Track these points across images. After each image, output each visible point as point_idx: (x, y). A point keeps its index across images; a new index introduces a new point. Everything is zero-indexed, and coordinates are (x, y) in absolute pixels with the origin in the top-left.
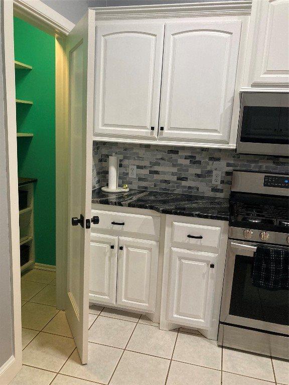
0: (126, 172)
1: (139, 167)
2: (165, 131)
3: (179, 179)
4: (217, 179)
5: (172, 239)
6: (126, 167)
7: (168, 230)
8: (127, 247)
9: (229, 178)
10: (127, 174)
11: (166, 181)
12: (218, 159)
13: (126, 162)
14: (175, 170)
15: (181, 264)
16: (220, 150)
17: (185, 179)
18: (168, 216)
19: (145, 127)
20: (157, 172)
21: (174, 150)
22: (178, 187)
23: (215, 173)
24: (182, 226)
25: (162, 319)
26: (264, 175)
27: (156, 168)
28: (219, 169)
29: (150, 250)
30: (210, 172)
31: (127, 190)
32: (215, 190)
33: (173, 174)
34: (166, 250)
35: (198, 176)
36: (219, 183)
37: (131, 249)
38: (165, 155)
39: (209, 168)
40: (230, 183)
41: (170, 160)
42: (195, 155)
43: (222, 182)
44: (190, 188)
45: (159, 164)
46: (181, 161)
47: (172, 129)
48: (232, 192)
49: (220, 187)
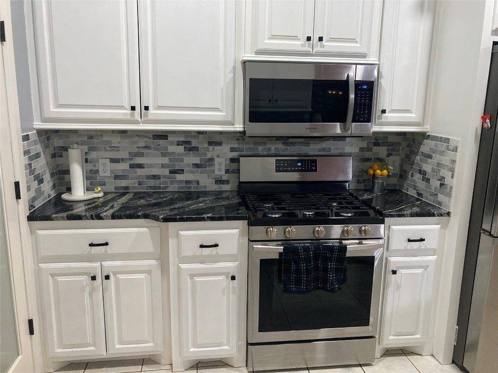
0: (93, 168)
1: (113, 161)
2: (151, 110)
3: (172, 172)
4: (220, 168)
6: (95, 162)
7: (172, 243)
8: (115, 274)
9: (235, 165)
10: (97, 171)
11: (155, 177)
12: (220, 144)
13: (93, 155)
14: (165, 160)
15: (194, 284)
16: (221, 133)
17: (181, 171)
18: (171, 225)
19: (122, 107)
20: (140, 166)
21: (162, 136)
22: (171, 183)
23: (217, 160)
27: (139, 160)
28: (222, 155)
29: (149, 272)
30: (211, 160)
31: (101, 195)
32: (219, 181)
33: (163, 166)
34: (172, 269)
35: (197, 166)
36: (223, 172)
37: (121, 277)
39: (209, 156)
40: (238, 171)
41: (158, 148)
42: (190, 140)
43: (227, 171)
44: (187, 182)
45: (141, 155)
46: (172, 149)
47: (160, 108)
48: (240, 183)
49: (225, 178)
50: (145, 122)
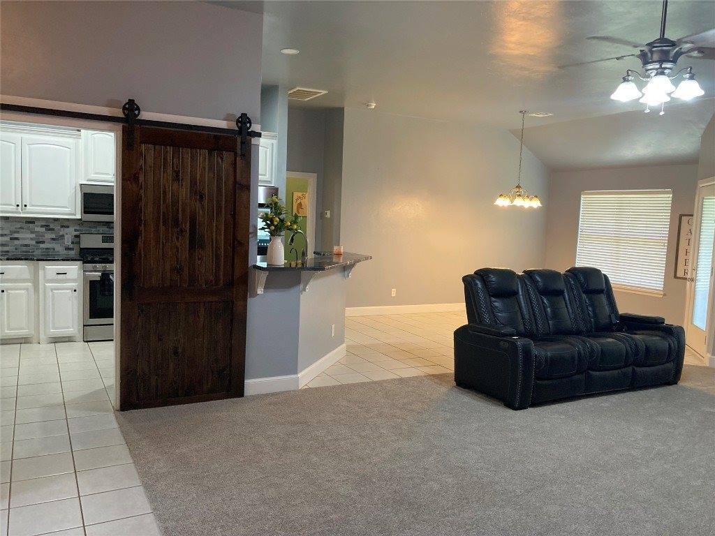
2: (28, 207)
3: (37, 243)
4: (68, 240)
5: (45, 277)
7: (41, 272)
8: (7, 290)
9: (77, 240)
11: (26, 245)
12: (68, 227)
14: (33, 236)
15: (53, 295)
16: (68, 220)
17: (43, 242)
18: (40, 262)
19: (11, 205)
20: (17, 239)
21: (31, 221)
22: (37, 249)
23: (66, 237)
24: (51, 268)
25: (42, 336)
26: (101, 236)
27: (16, 236)
28: (69, 234)
29: (27, 289)
30: (63, 236)
32: (68, 249)
33: (32, 239)
34: (41, 286)
35: (53, 239)
36: (70, 243)
37: (10, 291)
38: (24, 225)
39: (61, 233)
40: (79, 243)
41: (28, 228)
42: (49, 224)
43: (73, 243)
44: (47, 249)
45: (18, 233)
46: (37, 229)
47: (33, 206)
48: (81, 248)
49: (71, 246)
50: (25, 213)
